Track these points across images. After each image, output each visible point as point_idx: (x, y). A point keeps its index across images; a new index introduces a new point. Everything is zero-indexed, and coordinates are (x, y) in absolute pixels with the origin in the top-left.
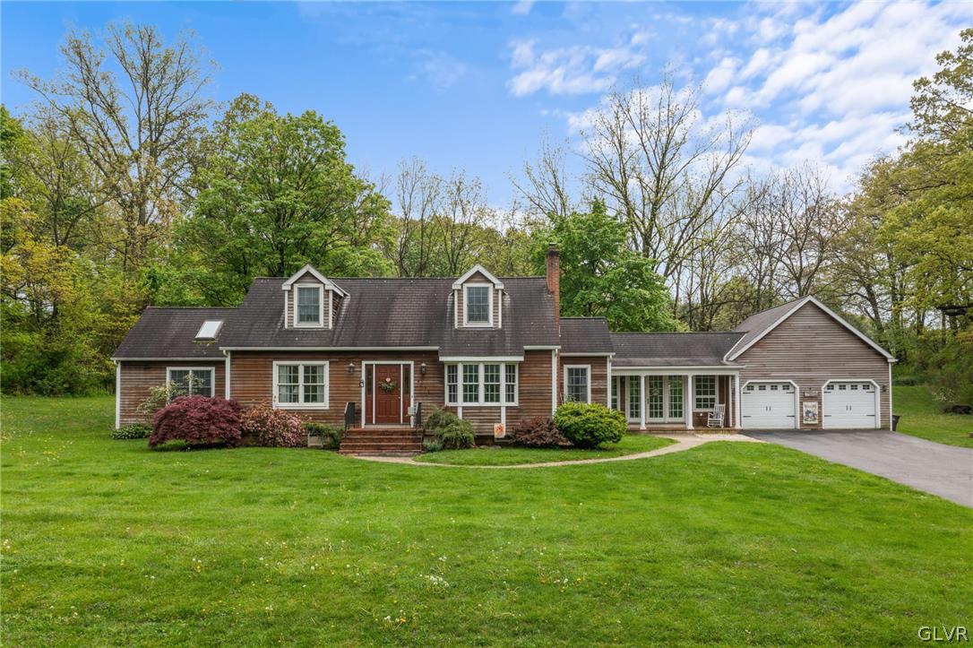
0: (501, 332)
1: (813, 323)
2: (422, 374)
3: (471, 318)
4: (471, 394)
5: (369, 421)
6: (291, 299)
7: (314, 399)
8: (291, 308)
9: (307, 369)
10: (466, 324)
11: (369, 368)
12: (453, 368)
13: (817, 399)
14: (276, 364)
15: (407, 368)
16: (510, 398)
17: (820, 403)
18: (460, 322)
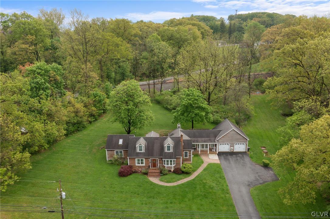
0: (172, 153)
1: (233, 133)
2: (160, 160)
3: (167, 150)
4: (168, 164)
5: (151, 167)
6: (138, 147)
7: (142, 164)
8: (138, 149)
9: (141, 160)
10: (167, 151)
11: (151, 159)
12: (165, 161)
13: (233, 146)
14: (136, 159)
15: (157, 159)
16: (174, 164)
17: (234, 147)
18: (166, 151)
